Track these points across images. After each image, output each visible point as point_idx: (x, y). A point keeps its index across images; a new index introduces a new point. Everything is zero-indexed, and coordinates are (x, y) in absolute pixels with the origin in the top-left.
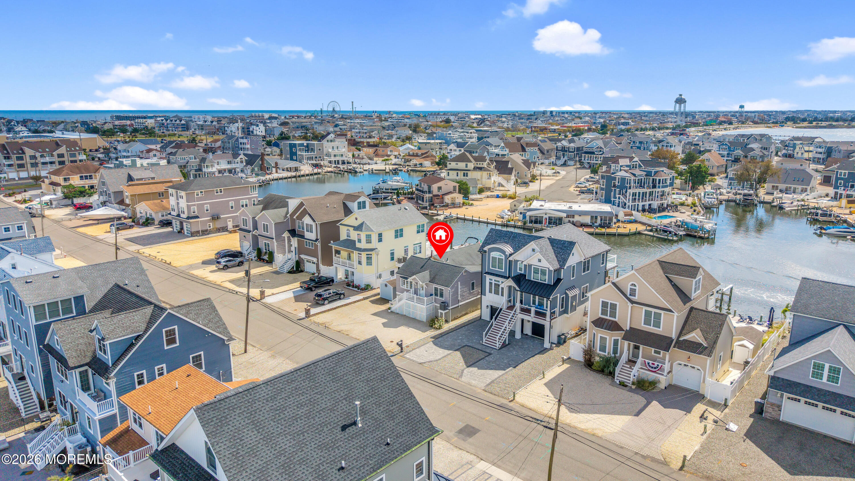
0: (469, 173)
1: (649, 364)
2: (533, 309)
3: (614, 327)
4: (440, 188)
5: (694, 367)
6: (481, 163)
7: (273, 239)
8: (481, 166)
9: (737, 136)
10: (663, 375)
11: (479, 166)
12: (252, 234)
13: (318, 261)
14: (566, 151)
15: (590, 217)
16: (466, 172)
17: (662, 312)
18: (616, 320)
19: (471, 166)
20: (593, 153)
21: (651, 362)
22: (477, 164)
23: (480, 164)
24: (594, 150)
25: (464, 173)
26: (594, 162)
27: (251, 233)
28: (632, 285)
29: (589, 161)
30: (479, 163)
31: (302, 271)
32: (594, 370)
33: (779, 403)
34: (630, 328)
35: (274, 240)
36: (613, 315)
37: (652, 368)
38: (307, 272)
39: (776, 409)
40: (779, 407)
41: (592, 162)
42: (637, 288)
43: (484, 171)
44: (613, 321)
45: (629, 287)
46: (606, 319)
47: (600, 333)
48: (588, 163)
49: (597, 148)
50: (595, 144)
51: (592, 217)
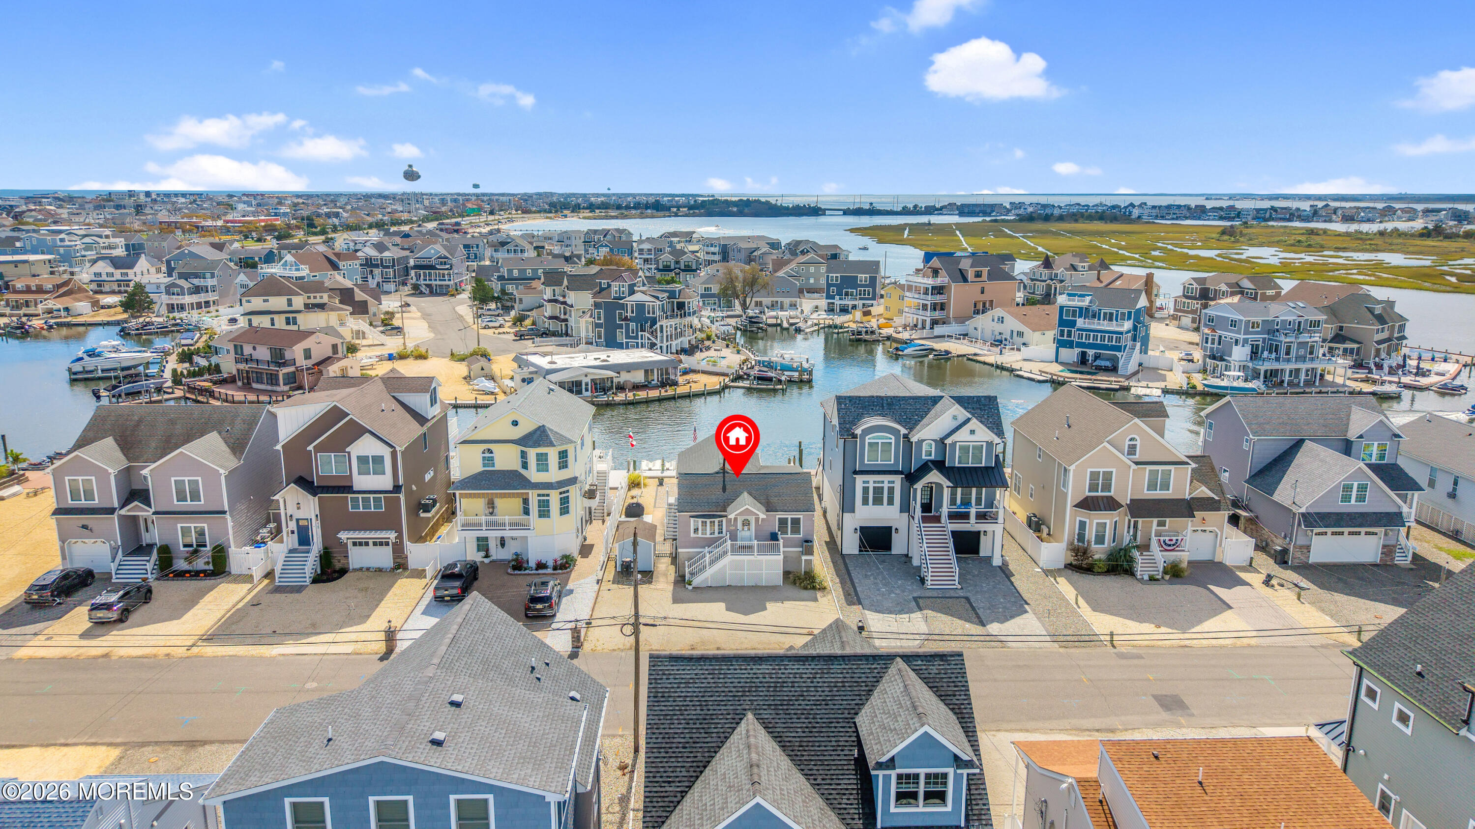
0: (300, 318)
1: (1164, 541)
2: (973, 511)
3: (1111, 504)
4: (308, 354)
5: (1205, 531)
6: (318, 295)
7: (224, 512)
8: (318, 301)
9: (587, 233)
10: (1183, 551)
11: (312, 301)
12: (121, 517)
13: (400, 537)
14: (377, 266)
15: (643, 371)
16: (291, 315)
17: (1172, 467)
18: (1112, 494)
19: (298, 302)
20: (432, 267)
21: (1167, 538)
22: (309, 298)
23: (315, 297)
24: (433, 261)
25: (288, 319)
26: (438, 283)
27: (115, 516)
28: (1131, 440)
29: (428, 282)
30: (312, 295)
31: (343, 572)
32: (1099, 574)
33: (1308, 543)
34: (1131, 500)
35: (228, 516)
36: (1107, 487)
37: (1170, 545)
38: (355, 570)
39: (1305, 551)
40: (1308, 548)
41: (433, 283)
42: (1138, 443)
43: (332, 310)
44: (1107, 497)
45: (1127, 443)
46: (1097, 497)
47: (1094, 520)
48: (426, 285)
49: (438, 258)
50: (433, 251)
51: (646, 372)
